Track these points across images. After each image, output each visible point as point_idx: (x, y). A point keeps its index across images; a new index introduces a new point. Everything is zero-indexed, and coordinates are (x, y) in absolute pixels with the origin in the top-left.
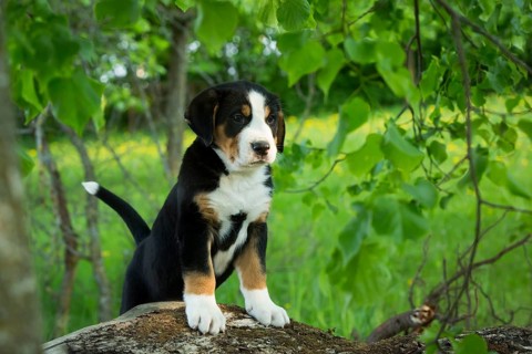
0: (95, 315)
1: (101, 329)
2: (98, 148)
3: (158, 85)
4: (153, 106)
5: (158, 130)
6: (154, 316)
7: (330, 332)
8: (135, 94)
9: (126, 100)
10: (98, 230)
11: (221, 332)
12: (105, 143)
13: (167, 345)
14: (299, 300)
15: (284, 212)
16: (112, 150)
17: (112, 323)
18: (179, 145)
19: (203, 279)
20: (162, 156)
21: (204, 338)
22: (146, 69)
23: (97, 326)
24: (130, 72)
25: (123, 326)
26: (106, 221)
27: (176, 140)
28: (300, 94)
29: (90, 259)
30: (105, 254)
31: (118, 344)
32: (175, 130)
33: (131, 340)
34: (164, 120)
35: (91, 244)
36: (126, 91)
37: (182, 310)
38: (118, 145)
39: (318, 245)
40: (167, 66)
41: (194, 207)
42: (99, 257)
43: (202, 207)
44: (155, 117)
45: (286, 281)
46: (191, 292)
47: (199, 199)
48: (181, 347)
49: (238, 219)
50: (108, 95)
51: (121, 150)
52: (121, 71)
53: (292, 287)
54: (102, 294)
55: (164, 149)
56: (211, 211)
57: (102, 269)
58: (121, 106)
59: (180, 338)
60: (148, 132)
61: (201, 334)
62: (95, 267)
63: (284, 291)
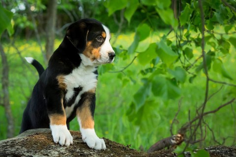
0: (5, 135)
1: (8, 142)
2: (9, 47)
3: (42, 15)
4: (38, 26)
5: (41, 39)
6: (36, 136)
7: (128, 146)
8: (30, 20)
9: (25, 23)
10: (8, 90)
11: (71, 145)
12: (13, 45)
13: (42, 151)
14: (113, 130)
15: (106, 83)
16: (17, 49)
17: (14, 139)
18: (52, 47)
19: (60, 117)
20: (43, 52)
21: (62, 148)
22: (36, 6)
23: (6, 140)
24: (27, 8)
25: (20, 141)
26: (12, 86)
27: (50, 44)
28: (116, 21)
29: (3, 105)
30: (12, 103)
31: (17, 150)
32: (50, 39)
33: (24, 148)
34: (44, 33)
35: (4, 98)
36: (25, 18)
37: (50, 133)
38: (20, 46)
39: (123, 101)
40: (46, 5)
41: (57, 82)
42: (8, 104)
43: (60, 82)
44: (39, 31)
45: (106, 119)
46: (54, 123)
47: (59, 78)
48: (50, 152)
49: (77, 90)
50: (15, 19)
51: (21, 48)
52: (22, 7)
53: (109, 123)
54: (9, 124)
55: (44, 49)
56: (64, 84)
57: (9, 111)
58: (22, 25)
59: (49, 147)
60: (36, 40)
61: (60, 146)
62: (6, 109)
63: (105, 125)
